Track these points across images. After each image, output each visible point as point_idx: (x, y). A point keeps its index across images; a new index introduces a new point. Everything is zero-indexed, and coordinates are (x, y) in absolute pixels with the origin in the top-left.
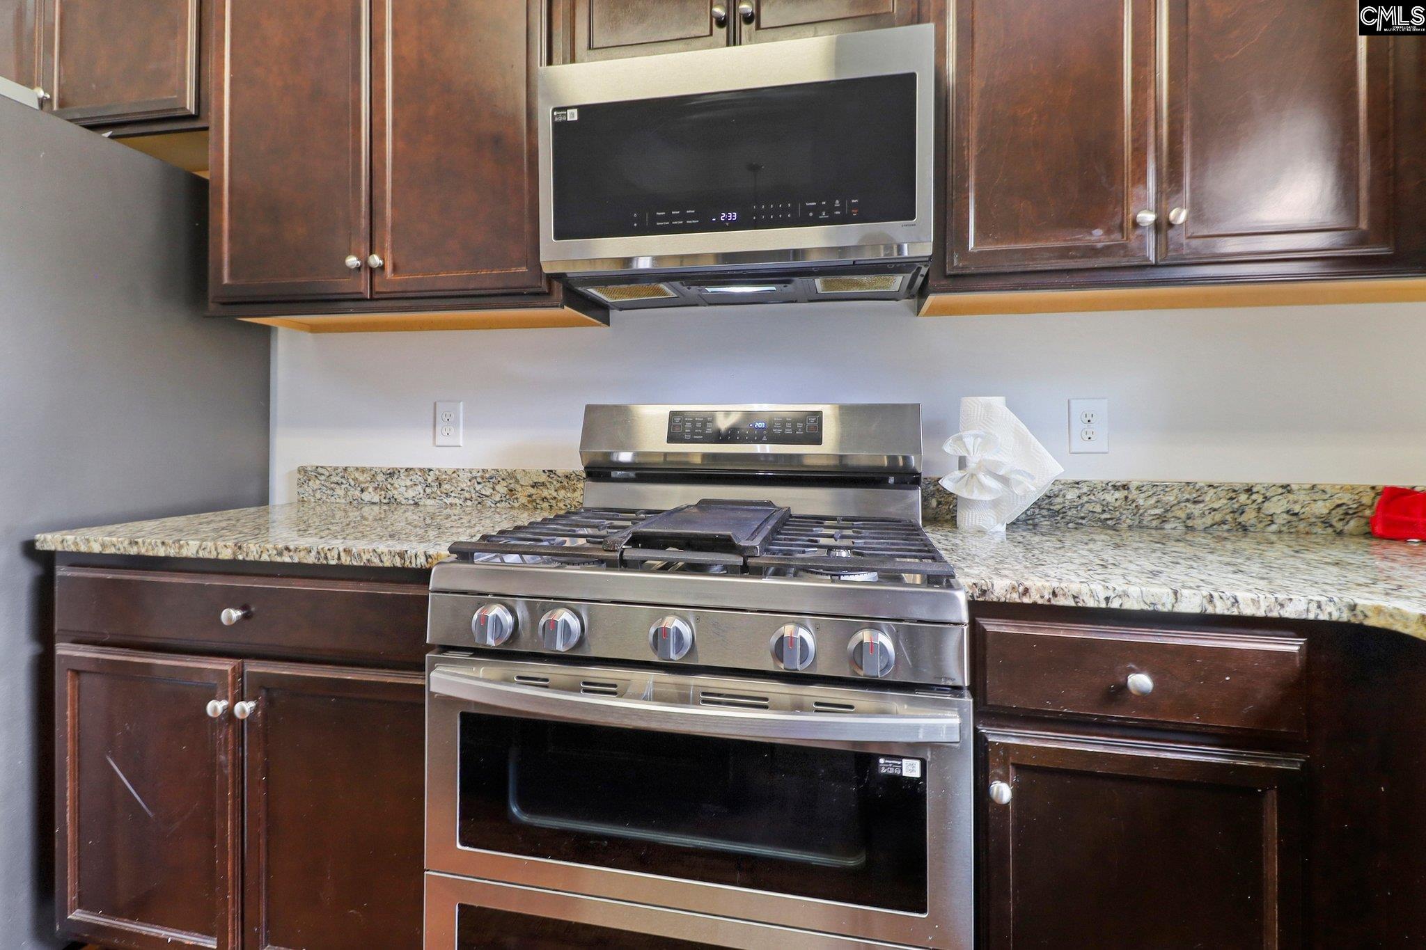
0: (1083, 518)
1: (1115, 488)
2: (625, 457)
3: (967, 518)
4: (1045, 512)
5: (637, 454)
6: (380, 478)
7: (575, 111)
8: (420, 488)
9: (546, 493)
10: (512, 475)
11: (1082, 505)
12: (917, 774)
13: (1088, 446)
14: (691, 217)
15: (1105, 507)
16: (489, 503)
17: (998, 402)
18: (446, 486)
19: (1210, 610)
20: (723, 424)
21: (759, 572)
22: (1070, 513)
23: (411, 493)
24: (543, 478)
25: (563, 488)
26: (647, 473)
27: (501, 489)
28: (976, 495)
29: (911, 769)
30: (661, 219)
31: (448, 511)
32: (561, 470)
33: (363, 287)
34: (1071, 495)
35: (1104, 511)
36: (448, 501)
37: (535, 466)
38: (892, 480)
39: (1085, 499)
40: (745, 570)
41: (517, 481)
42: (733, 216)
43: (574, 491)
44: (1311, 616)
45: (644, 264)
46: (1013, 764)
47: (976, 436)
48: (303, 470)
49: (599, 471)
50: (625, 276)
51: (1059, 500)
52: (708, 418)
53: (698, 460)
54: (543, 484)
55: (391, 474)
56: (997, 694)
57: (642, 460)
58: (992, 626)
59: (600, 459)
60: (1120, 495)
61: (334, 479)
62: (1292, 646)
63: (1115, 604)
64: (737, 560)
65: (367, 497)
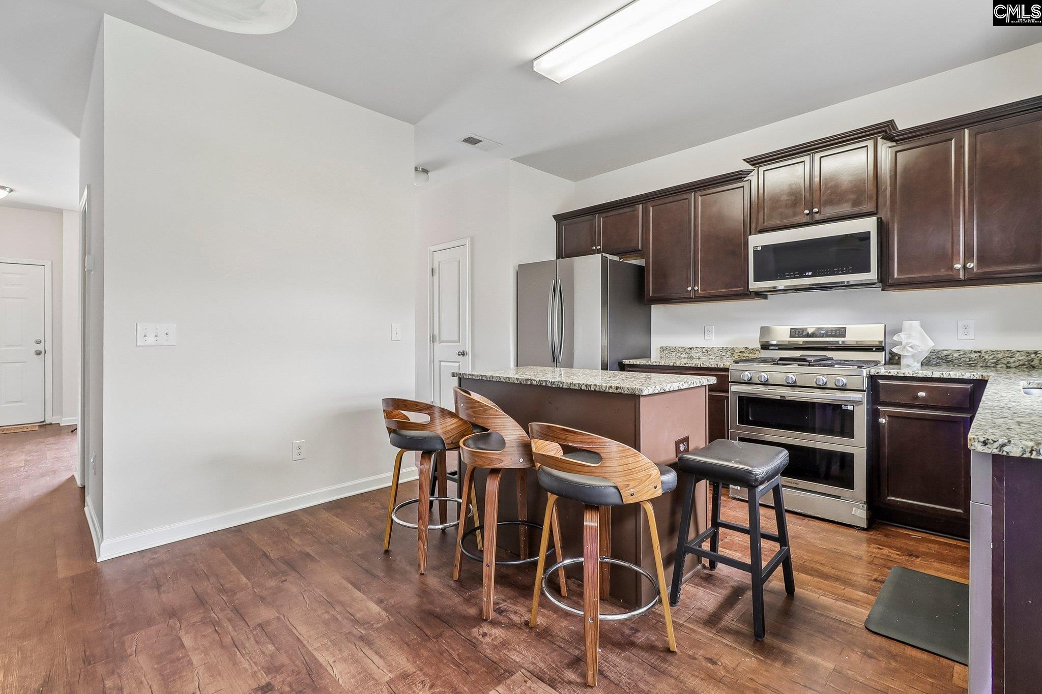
0: (961, 363)
1: (975, 352)
2: (774, 342)
3: (903, 361)
4: (944, 361)
5: (778, 341)
6: (687, 350)
7: (760, 247)
8: (700, 353)
9: (745, 355)
10: (733, 349)
11: (961, 359)
12: (852, 409)
13: (966, 337)
14: (797, 274)
15: (970, 359)
16: (724, 358)
17: (916, 324)
18: (709, 353)
19: (942, 377)
20: (810, 331)
21: (813, 366)
22: (955, 362)
23: (697, 355)
24: (744, 350)
25: (751, 353)
26: (781, 347)
27: (729, 353)
28: (905, 354)
29: (850, 408)
30: (787, 275)
31: (710, 360)
32: (750, 347)
33: (692, 296)
34: (956, 355)
35: (970, 361)
36: (710, 357)
37: (741, 346)
38: (874, 349)
39: (962, 356)
40: (809, 365)
41: (734, 351)
42: (810, 273)
43: (755, 354)
44: (971, 378)
45: (782, 287)
46: (888, 416)
47: (905, 334)
48: (662, 348)
49: (765, 347)
50: (775, 291)
51: (950, 357)
52: (803, 330)
53: (801, 343)
54: (744, 352)
55: (691, 349)
56: (883, 397)
57: (780, 343)
58: (881, 382)
59: (764, 343)
60: (978, 354)
61: (672, 350)
63: (915, 375)
64: (808, 363)
65: (682, 356)
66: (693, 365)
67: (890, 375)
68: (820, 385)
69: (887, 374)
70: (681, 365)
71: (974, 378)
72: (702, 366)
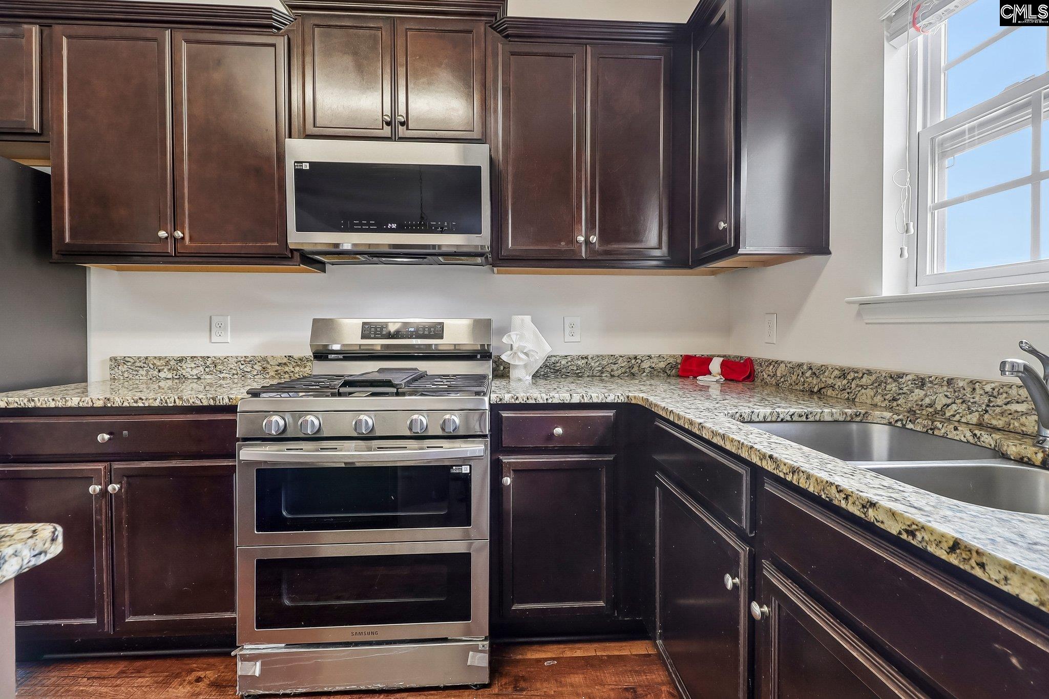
0: (568, 373)
1: (582, 358)
2: (336, 347)
3: (514, 374)
4: (552, 371)
5: (343, 345)
6: (172, 363)
7: (308, 164)
8: (201, 369)
9: (287, 369)
10: (265, 359)
11: (568, 367)
12: (468, 471)
13: (572, 339)
14: (372, 225)
15: (578, 367)
16: (249, 376)
17: (528, 318)
18: (220, 367)
19: (583, 401)
20: (392, 328)
21: (403, 394)
22: (563, 371)
23: (195, 372)
24: (285, 360)
25: (298, 366)
26: (349, 356)
27: (258, 367)
28: (517, 363)
29: (465, 470)
30: (357, 224)
31: (222, 382)
32: (297, 355)
33: (170, 249)
34: (564, 362)
35: (577, 369)
36: (222, 376)
37: (280, 354)
38: (479, 357)
39: (570, 363)
40: (397, 394)
41: (268, 363)
42: (394, 226)
43: (305, 367)
44: (616, 401)
45: (347, 246)
46: (512, 470)
47: (517, 335)
48: (114, 359)
49: (321, 355)
50: (336, 252)
51: (558, 364)
52: (384, 325)
53: (379, 348)
54: (285, 364)
55: (181, 360)
56: (507, 441)
57: (346, 348)
58: (505, 414)
59: (321, 348)
60: (584, 361)
61: (138, 364)
62: (610, 413)
64: (394, 390)
65: (162, 375)
66: (157, 404)
67: (517, 402)
68: (418, 433)
69: (513, 401)
70: (126, 404)
71: (620, 401)
72: (179, 403)
